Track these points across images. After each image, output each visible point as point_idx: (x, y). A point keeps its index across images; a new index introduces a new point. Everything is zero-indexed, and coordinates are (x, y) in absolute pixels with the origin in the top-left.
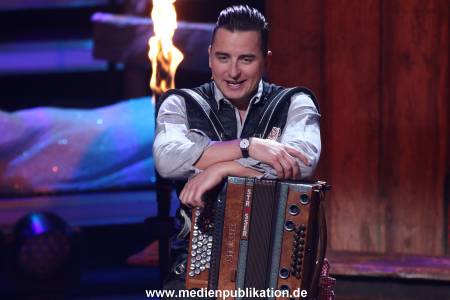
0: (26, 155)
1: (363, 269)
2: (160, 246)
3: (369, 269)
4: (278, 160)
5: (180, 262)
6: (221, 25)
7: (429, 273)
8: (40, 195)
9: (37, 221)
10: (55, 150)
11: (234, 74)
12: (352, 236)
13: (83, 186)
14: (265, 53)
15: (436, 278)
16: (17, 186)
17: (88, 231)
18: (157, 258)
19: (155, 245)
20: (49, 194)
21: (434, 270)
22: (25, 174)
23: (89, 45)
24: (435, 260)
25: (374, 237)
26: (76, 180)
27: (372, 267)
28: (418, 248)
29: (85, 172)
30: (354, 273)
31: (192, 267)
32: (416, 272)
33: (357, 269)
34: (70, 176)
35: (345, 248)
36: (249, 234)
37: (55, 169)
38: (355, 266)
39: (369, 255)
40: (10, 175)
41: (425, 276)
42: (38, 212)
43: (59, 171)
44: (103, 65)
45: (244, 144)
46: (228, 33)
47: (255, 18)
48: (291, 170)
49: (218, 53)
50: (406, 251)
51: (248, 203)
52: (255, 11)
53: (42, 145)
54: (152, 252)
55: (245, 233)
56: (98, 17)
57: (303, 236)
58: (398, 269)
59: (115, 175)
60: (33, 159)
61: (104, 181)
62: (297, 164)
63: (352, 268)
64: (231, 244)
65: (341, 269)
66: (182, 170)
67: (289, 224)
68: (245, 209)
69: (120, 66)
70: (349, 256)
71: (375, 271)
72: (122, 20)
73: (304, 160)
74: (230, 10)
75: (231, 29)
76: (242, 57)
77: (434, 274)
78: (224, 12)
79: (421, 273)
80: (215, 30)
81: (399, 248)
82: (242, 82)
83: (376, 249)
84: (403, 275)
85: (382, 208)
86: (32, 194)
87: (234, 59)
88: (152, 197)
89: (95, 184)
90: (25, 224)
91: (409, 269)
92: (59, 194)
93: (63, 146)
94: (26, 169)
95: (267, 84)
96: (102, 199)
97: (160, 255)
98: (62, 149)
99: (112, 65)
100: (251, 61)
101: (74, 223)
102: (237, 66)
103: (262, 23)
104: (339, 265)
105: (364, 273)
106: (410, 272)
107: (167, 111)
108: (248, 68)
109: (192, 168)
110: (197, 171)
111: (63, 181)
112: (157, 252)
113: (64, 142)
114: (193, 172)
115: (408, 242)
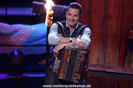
0: (14, 36)
1: (98, 69)
2: (46, 60)
3: (99, 69)
4: (79, 44)
5: (51, 65)
6: (70, 7)
7: (114, 71)
8: (17, 46)
9: (16, 52)
10: (21, 35)
11: (72, 19)
12: (95, 61)
13: (28, 44)
14: (80, 15)
15: (116, 72)
16: (11, 43)
17: (29, 55)
18: (45, 63)
19: (45, 60)
20: (19, 46)
21: (115, 70)
22: (13, 40)
23: (31, 9)
24: (115, 67)
25: (100, 61)
26: (26, 43)
27: (99, 68)
28: (111, 64)
29: (29, 41)
30: (95, 70)
31: (55, 67)
32: (111, 70)
33: (96, 69)
34: (25, 42)
35: (93, 63)
36: (69, 62)
37: (21, 40)
38: (96, 68)
39: (99, 65)
40: (10, 40)
41: (113, 71)
42: (16, 50)
43: (22, 40)
44: (35, 14)
45: (71, 39)
46: (72, 9)
47: (79, 6)
48: (82, 46)
49: (69, 14)
50: (108, 65)
51: (70, 54)
52: (79, 4)
53: (18, 33)
54: (44, 62)
55: (68, 62)
56: (34, 2)
57: (82, 64)
58: (106, 69)
59: (36, 42)
60: (16, 37)
61: (33, 43)
62: (83, 45)
63: (94, 68)
64: (64, 64)
65: (91, 68)
66: (55, 44)
67: (79, 60)
68: (69, 56)
69: (39, 15)
70: (94, 65)
71: (100, 69)
72: (40, 3)
73: (86, 45)
74: (73, 3)
75: (73, 8)
76: (74, 15)
77: (115, 71)
78: (71, 4)
79: (112, 70)
80: (69, 8)
81: (107, 64)
82: (74, 21)
83: (101, 64)
84: (107, 71)
85: (103, 54)
86: (15, 46)
87: (73, 16)
88: (45, 48)
89: (31, 44)
90: (13, 53)
91: (109, 69)
92: (22, 46)
93: (23, 34)
94: (13, 39)
95: (80, 23)
96: (33, 48)
97: (46, 62)
98: (23, 35)
99: (37, 14)
100: (77, 17)
101: (25, 53)
102: (73, 17)
103: (81, 8)
104: (91, 67)
105: (98, 70)
106: (109, 70)
107: (53, 27)
108: (76, 18)
109: (57, 44)
110: (58, 44)
111: (23, 43)
112: (45, 62)
113: (24, 33)
114: (57, 45)
115: (109, 63)
